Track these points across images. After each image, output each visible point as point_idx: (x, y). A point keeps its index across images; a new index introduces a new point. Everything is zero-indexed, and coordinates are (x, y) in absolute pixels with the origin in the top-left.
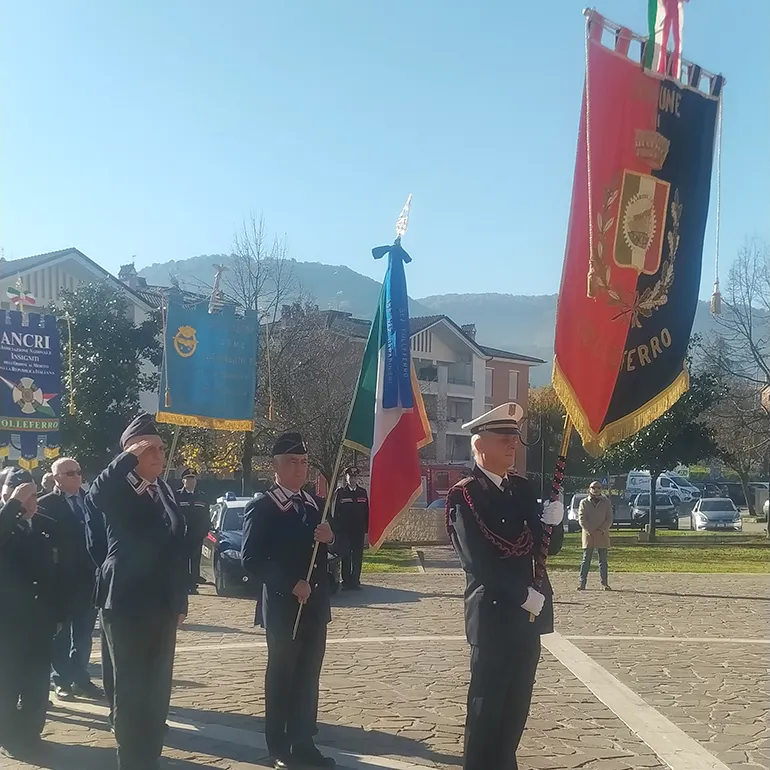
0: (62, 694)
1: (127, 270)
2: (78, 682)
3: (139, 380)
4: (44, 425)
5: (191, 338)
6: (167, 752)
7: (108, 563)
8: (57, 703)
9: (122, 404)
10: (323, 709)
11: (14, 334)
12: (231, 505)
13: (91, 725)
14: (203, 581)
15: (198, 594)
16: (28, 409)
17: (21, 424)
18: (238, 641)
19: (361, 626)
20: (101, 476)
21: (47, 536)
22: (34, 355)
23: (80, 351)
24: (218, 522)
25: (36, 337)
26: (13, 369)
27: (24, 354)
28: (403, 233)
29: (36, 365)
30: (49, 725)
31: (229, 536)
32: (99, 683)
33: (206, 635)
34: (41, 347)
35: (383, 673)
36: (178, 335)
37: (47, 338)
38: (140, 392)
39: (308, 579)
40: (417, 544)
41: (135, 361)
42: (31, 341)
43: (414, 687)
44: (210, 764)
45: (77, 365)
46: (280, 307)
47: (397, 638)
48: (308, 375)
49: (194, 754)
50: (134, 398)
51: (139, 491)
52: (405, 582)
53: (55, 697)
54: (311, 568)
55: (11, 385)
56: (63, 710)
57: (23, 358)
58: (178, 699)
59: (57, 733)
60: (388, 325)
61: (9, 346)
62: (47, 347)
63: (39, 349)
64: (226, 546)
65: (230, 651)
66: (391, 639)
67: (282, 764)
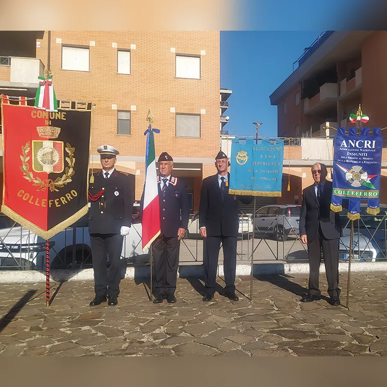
5: (245, 156)
11: (350, 141)
16: (356, 184)
17: (350, 193)
22: (363, 152)
25: (366, 142)
26: (347, 161)
27: (356, 152)
29: (364, 158)
34: (370, 147)
37: (374, 142)
42: (361, 144)
55: (345, 170)
57: (355, 154)
61: (345, 148)
62: (374, 147)
63: (368, 148)
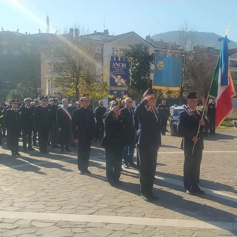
0: (125, 166)
1: (148, 37)
2: (130, 163)
3: (150, 70)
4: (123, 89)
5: (162, 64)
6: (155, 186)
7: (139, 131)
8: (124, 169)
9: (145, 77)
10: (201, 174)
11: (116, 63)
12: (176, 108)
13: (133, 176)
14: (167, 131)
15: (165, 135)
16: (119, 84)
17: (117, 88)
18: (177, 151)
19: (214, 147)
20: (138, 106)
21: (122, 121)
22: (121, 69)
23: (134, 62)
24: (172, 114)
26: (116, 73)
28: (228, 34)
29: (122, 72)
30: (122, 176)
31: (175, 118)
32: (136, 163)
33: (167, 149)
35: (220, 163)
36: (158, 64)
37: (125, 64)
38: (150, 74)
39: (197, 136)
40: (235, 119)
41: (149, 65)
42: (121, 65)
43: (231, 168)
44: (167, 191)
45: (133, 66)
46: (193, 47)
47: (226, 151)
48: (200, 68)
49: (163, 187)
50: (149, 76)
51: (148, 110)
52: (230, 132)
53: (123, 167)
54: (198, 133)
55: (115, 78)
56: (126, 171)
57: (118, 70)
58: (158, 169)
59: (124, 178)
60: (222, 61)
61: (115, 67)
62: (125, 67)
63: (123, 67)
64: (174, 121)
65: (174, 154)
66: (224, 152)
67: (189, 192)
